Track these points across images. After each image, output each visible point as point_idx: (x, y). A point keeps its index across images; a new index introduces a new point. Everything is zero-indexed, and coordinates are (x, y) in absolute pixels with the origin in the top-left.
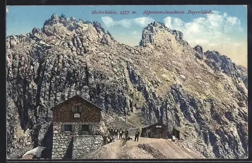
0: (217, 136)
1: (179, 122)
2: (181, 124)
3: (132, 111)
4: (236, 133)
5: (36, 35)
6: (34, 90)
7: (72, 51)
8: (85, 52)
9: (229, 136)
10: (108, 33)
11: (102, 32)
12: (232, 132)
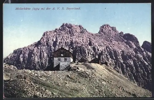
0: (124, 65)
1: (109, 59)
2: (109, 60)
3: (88, 55)
4: (132, 63)
5: (56, 31)
6: (53, 49)
7: (68, 35)
8: (73, 35)
9: (129, 64)
10: (85, 29)
11: (82, 29)
12: (130, 63)
